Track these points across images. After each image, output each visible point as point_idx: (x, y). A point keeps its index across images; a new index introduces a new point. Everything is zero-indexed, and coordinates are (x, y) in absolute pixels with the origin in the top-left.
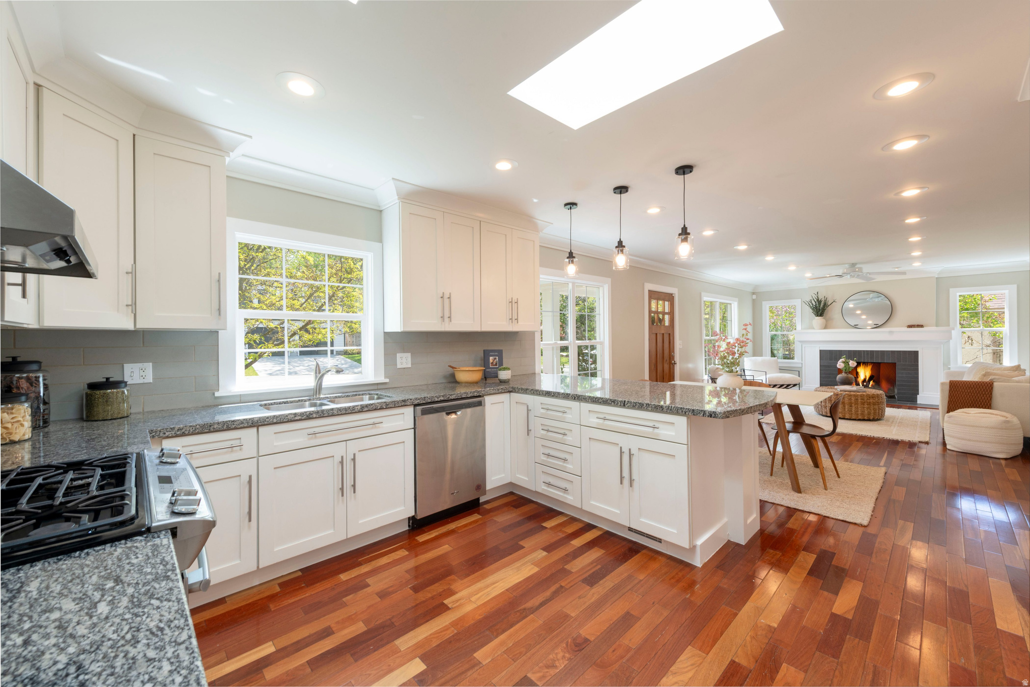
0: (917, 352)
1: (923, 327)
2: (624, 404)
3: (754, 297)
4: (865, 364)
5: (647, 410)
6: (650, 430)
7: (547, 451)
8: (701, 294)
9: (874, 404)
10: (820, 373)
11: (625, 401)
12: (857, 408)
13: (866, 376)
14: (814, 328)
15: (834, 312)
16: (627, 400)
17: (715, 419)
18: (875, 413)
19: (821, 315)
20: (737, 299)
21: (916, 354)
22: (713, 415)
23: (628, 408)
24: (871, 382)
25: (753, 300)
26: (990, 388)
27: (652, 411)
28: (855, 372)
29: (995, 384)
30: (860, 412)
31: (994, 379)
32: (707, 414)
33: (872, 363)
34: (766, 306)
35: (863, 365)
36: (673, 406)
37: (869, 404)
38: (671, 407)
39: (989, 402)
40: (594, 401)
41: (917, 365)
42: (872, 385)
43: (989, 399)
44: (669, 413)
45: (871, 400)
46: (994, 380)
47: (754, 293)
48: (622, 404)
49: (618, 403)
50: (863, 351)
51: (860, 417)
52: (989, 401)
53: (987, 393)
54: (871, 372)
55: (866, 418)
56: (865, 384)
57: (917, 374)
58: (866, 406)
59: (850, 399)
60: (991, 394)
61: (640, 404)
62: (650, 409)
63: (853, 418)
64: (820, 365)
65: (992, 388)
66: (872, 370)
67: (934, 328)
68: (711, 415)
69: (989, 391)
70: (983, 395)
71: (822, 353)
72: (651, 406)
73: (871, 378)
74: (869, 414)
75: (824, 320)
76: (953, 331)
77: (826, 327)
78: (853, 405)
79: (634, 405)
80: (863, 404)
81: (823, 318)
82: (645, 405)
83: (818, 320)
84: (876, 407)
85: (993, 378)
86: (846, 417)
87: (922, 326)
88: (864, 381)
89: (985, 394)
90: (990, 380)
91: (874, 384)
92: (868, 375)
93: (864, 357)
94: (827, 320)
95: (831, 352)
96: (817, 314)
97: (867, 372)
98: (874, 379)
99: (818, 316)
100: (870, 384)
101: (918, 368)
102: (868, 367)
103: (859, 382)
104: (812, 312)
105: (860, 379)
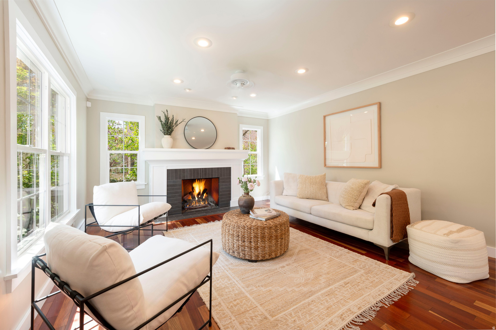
0: (230, 168)
1: (234, 149)
3: (89, 104)
10: (167, 193)
13: (200, 190)
14: (162, 147)
15: (178, 131)
19: (170, 135)
24: (205, 195)
28: (191, 187)
33: (205, 179)
35: (198, 181)
41: (230, 178)
42: (206, 197)
47: (88, 100)
50: (200, 169)
54: (204, 186)
56: (200, 196)
57: (230, 184)
66: (205, 184)
67: (241, 150)
73: (205, 191)
75: (171, 139)
81: (171, 137)
83: (167, 139)
88: (199, 194)
91: (206, 195)
92: (202, 189)
93: (200, 174)
94: (174, 139)
95: (176, 170)
96: (166, 132)
97: (201, 186)
98: (207, 192)
99: (167, 134)
100: (204, 196)
101: (231, 180)
102: (202, 182)
103: (194, 195)
104: (162, 129)
105: (196, 193)
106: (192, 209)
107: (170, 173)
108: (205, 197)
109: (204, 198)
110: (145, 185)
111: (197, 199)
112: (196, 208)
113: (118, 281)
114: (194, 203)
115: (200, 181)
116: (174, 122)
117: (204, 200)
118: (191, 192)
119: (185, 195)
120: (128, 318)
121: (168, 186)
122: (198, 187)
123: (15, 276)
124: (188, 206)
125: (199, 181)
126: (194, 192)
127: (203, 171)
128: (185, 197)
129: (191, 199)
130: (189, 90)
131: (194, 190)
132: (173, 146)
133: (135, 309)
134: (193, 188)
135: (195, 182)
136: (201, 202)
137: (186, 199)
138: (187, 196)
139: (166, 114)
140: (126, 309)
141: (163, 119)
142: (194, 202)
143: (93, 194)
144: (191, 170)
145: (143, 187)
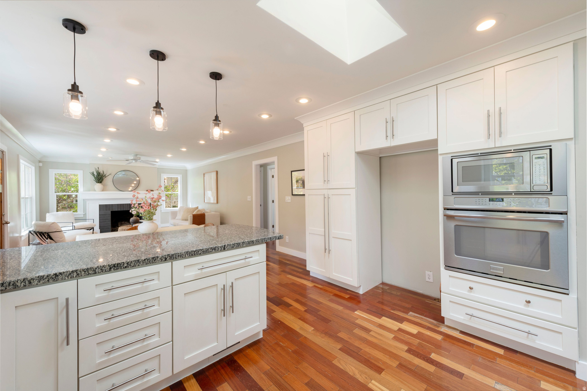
1: (154, 191)
2: (224, 248)
3: (41, 164)
5: (243, 247)
6: (243, 261)
7: (108, 347)
10: (99, 219)
11: (225, 246)
14: (95, 191)
15: (108, 181)
16: (226, 244)
17: (281, 239)
19: (101, 182)
22: (280, 238)
23: (228, 250)
25: (39, 167)
27: (246, 246)
29: (205, 214)
32: (277, 238)
34: (52, 173)
36: (260, 239)
38: (259, 239)
40: (192, 255)
44: (258, 244)
47: (40, 162)
48: (222, 249)
49: (219, 249)
50: (126, 204)
60: (205, 218)
61: (237, 244)
62: (245, 245)
64: (99, 214)
68: (279, 238)
71: (101, 206)
72: (245, 243)
75: (102, 186)
79: (233, 246)
81: (102, 184)
82: (241, 244)
83: (98, 186)
87: (152, 191)
93: (126, 207)
94: (104, 185)
95: (106, 206)
96: (97, 181)
99: (98, 183)
104: (95, 180)
107: (101, 207)
110: (84, 214)
113: (57, 231)
116: (104, 175)
120: (60, 240)
121: (100, 215)
123: (23, 236)
130: (111, 158)
132: (103, 190)
133: (62, 239)
139: (98, 170)
140: (60, 238)
141: (95, 174)
143: (46, 217)
144: (118, 205)
145: (82, 216)
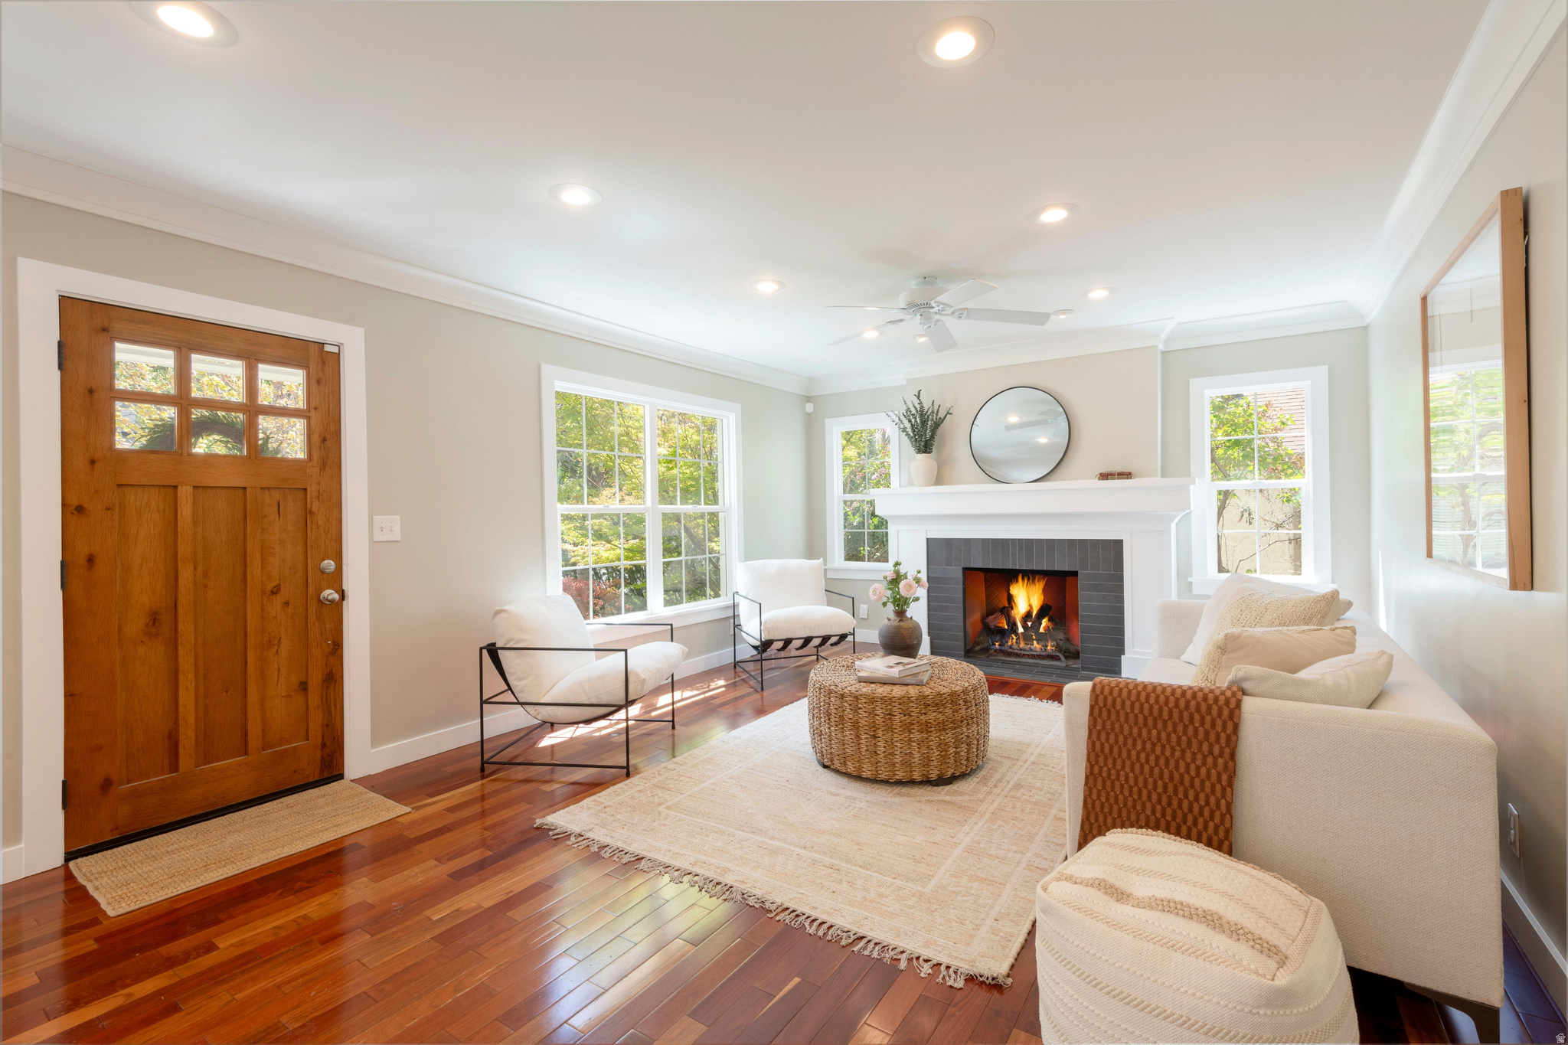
0: (1120, 543)
1: (1131, 478)
3: (809, 407)
4: (1030, 575)
8: (539, 367)
9: (942, 727)
10: (928, 597)
12: (890, 743)
13: (1030, 606)
14: (913, 484)
15: (955, 442)
18: (943, 759)
19: (927, 452)
20: (738, 407)
21: (1118, 545)
24: (1045, 622)
25: (809, 415)
26: (1230, 725)
28: (1005, 595)
29: (1249, 703)
30: (898, 759)
31: (1245, 679)
34: (834, 431)
35: (1023, 579)
37: (925, 728)
39: (1224, 796)
41: (1121, 578)
42: (1047, 628)
43: (1225, 777)
45: (932, 716)
46: (1247, 686)
47: (809, 399)
51: (900, 775)
52: (1224, 790)
53: (1216, 750)
54: (1042, 597)
55: (916, 776)
56: (1029, 624)
57: (1121, 599)
58: (916, 736)
59: (872, 713)
60: (1233, 756)
63: (883, 777)
65: (1236, 727)
66: (1045, 591)
67: (1158, 481)
69: (1223, 741)
70: (1205, 757)
71: (932, 544)
73: (1044, 611)
74: (926, 761)
75: (935, 463)
76: (1192, 487)
77: (939, 480)
78: (880, 733)
80: (907, 728)
81: (931, 458)
83: (925, 463)
84: (949, 737)
85: (1241, 674)
86: (864, 775)
87: (1127, 475)
88: (1028, 616)
89: (1211, 753)
90: (1233, 682)
91: (1049, 624)
92: (1036, 603)
93: (1014, 555)
94: (942, 462)
95: (948, 542)
96: (921, 445)
97: (1034, 596)
98: (1051, 614)
99: (921, 451)
100: (1042, 626)
101: (1123, 585)
102: (1037, 584)
103: (1015, 619)
104: (912, 439)
105: (1019, 613)
106: (1009, 654)
107: (936, 547)
108: (1044, 628)
109: (1042, 630)
111: (1021, 630)
112: (1017, 655)
114: (1014, 641)
115: (1031, 581)
117: (1041, 638)
118: (1004, 608)
119: (990, 613)
121: (929, 579)
122: (1026, 598)
124: (997, 644)
125: (1028, 580)
126: (1012, 609)
127: (1021, 549)
128: (990, 618)
129: (1006, 627)
131: (1013, 604)
132: (939, 479)
134: (1010, 598)
135: (1017, 581)
136: (1035, 642)
137: (992, 625)
138: (994, 616)
142: (1014, 637)
144: (985, 542)
